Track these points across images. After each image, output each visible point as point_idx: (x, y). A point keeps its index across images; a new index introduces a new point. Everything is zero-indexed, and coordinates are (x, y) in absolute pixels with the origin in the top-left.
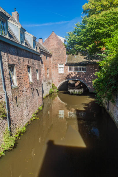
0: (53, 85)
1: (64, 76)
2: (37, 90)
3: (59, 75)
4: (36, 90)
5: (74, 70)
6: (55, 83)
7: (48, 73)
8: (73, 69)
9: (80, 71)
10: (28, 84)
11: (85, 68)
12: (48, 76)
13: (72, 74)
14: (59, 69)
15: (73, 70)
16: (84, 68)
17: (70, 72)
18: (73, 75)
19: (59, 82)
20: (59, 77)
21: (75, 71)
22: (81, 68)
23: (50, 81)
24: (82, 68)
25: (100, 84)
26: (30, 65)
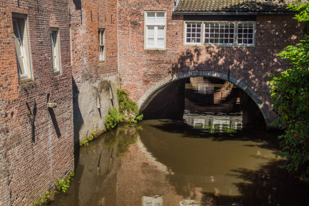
0: (122, 94)
1: (166, 59)
2: (51, 110)
3: (145, 57)
4: (45, 112)
5: (207, 35)
6: (128, 85)
7: (102, 47)
8: (203, 33)
9: (232, 41)
10: (14, 86)
11: (251, 31)
12: (102, 57)
13: (199, 54)
14: (147, 31)
15: (203, 38)
16: (246, 31)
17: (193, 44)
18: (204, 57)
19: (146, 82)
20: (147, 65)
21: (212, 41)
22: (236, 28)
23: (112, 78)
24: (240, 31)
25: (297, 92)
26: (26, 12)
